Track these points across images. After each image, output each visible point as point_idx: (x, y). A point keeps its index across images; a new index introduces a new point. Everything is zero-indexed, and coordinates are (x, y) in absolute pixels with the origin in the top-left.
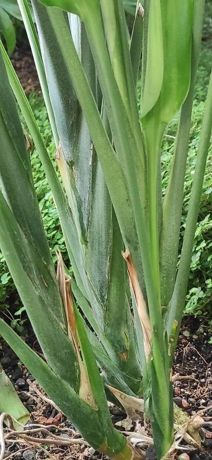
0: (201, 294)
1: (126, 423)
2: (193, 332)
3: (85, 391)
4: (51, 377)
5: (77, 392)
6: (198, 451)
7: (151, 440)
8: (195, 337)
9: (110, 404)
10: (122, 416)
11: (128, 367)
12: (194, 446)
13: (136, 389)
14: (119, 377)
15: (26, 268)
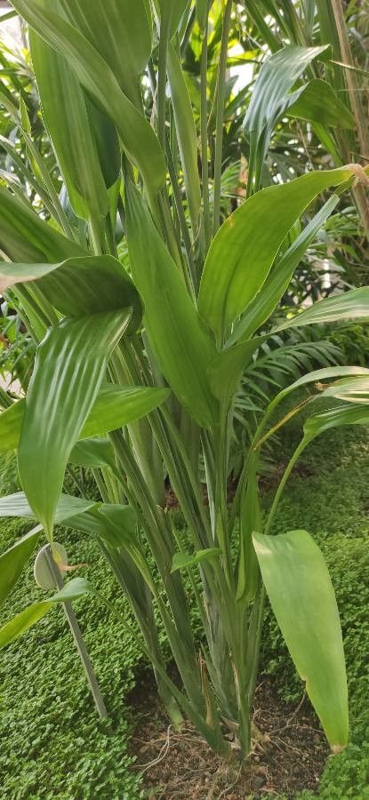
0: (276, 664)
1: (230, 736)
2: (272, 682)
3: (209, 719)
4: (192, 711)
5: (205, 719)
6: (265, 755)
7: (239, 747)
8: (273, 685)
9: (221, 724)
10: (228, 731)
11: (233, 705)
12: (263, 753)
13: (235, 718)
14: (227, 710)
15: (184, 660)
